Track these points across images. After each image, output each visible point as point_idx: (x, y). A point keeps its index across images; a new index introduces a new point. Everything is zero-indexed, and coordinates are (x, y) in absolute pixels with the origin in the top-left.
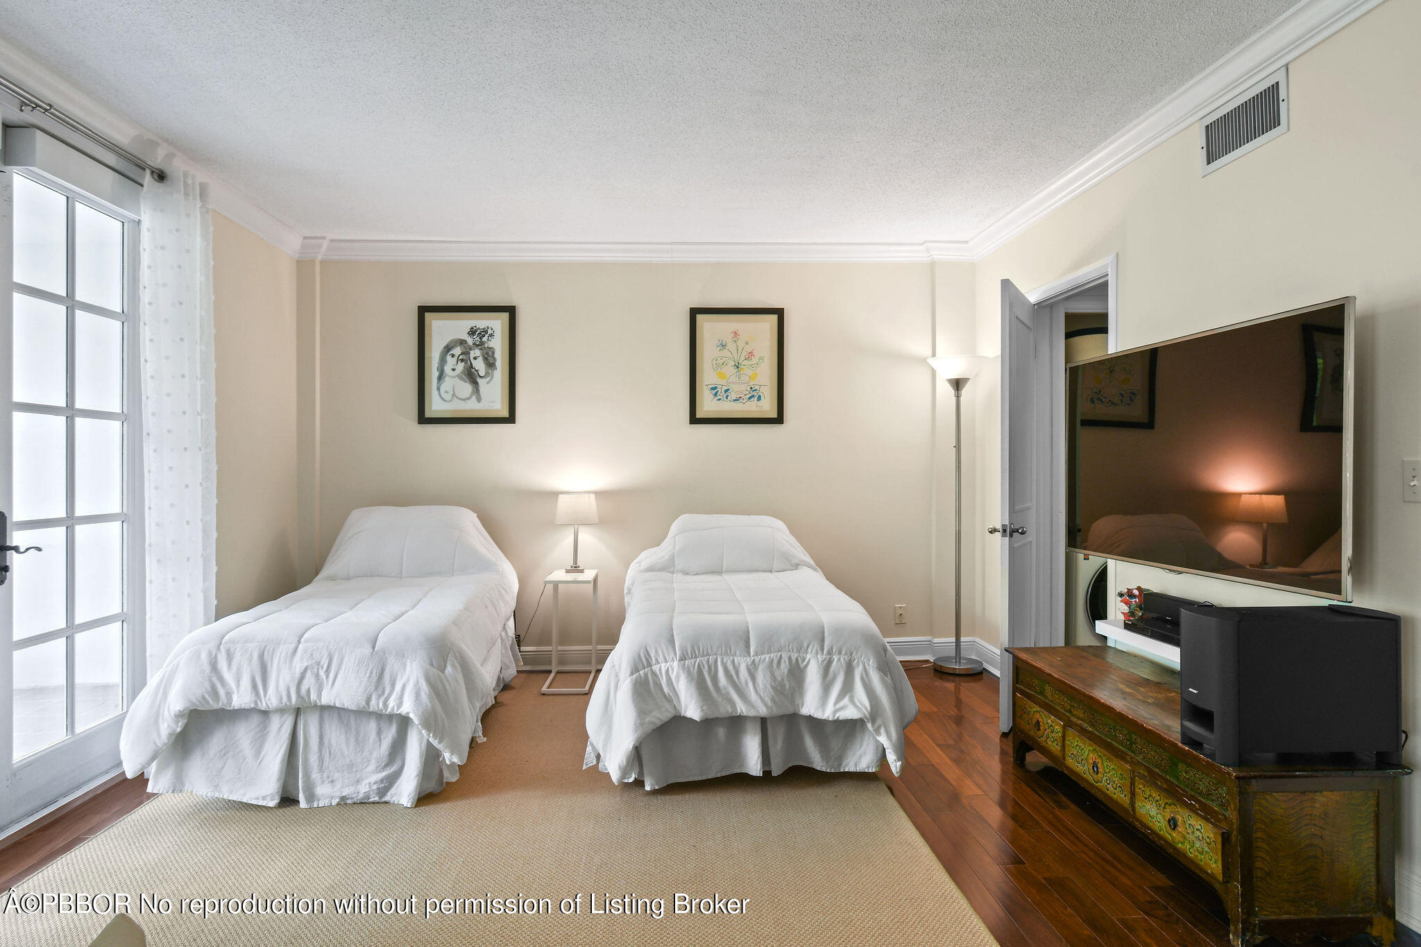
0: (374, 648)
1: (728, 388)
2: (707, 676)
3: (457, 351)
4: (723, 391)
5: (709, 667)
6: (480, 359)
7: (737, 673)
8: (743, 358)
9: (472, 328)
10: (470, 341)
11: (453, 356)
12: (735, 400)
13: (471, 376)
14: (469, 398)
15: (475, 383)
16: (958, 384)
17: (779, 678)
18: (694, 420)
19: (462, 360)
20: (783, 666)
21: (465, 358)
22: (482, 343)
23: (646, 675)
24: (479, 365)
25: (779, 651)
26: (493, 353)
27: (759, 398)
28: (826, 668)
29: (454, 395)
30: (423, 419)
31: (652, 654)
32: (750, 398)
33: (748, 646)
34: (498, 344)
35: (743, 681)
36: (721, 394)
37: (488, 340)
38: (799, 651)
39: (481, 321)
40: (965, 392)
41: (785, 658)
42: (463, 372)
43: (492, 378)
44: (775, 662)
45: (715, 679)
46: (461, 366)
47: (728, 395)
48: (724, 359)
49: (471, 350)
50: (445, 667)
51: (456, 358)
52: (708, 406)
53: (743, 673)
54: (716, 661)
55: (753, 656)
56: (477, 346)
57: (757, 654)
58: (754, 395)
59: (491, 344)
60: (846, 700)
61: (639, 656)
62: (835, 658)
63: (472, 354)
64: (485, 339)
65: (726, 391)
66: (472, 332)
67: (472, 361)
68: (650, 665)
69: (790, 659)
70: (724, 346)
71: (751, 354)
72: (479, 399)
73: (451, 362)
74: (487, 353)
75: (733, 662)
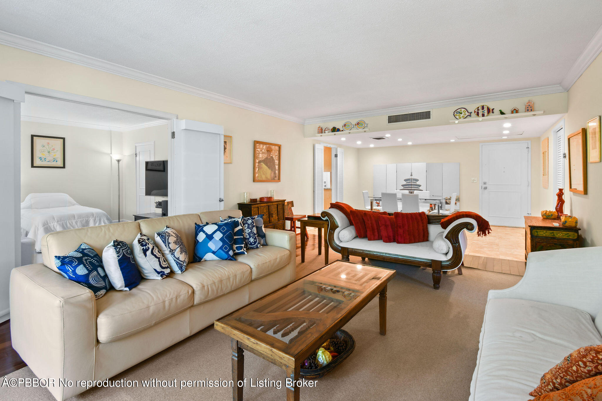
2: (64, 225)
5: (65, 223)
7: (72, 223)
8: (51, 149)
12: (48, 161)
16: (119, 161)
17: (83, 223)
18: (33, 166)
20: (84, 221)
23: (47, 226)
25: (83, 218)
27: (57, 161)
28: (95, 220)
31: (49, 222)
33: (75, 218)
36: (43, 159)
38: (88, 218)
40: (120, 163)
41: (84, 219)
44: (82, 221)
45: (66, 225)
48: (44, 150)
52: (37, 163)
53: (74, 223)
54: (67, 222)
57: (77, 219)
58: (55, 160)
61: (45, 222)
62: (97, 218)
65: (45, 159)
68: (48, 224)
69: (86, 219)
70: (44, 146)
71: (54, 149)
75: (71, 221)
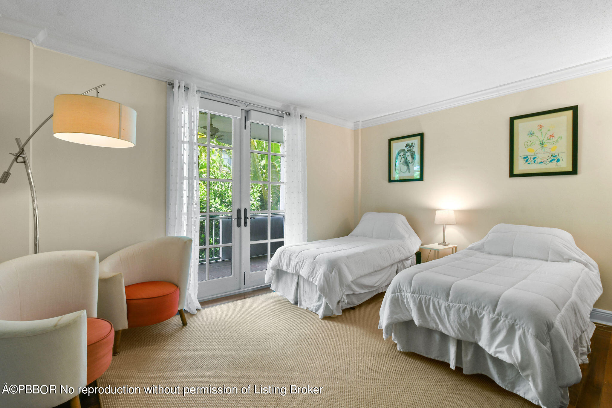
0: (314, 260)
1: (535, 156)
2: (423, 304)
3: (402, 154)
4: (532, 158)
5: (426, 302)
6: (410, 156)
7: (440, 308)
8: (546, 138)
9: (407, 144)
10: (406, 149)
11: (400, 156)
12: (539, 163)
13: (407, 163)
14: (406, 172)
15: (408, 166)
17: (463, 319)
18: (512, 175)
19: (403, 157)
20: (466, 313)
21: (404, 157)
22: (410, 150)
23: (398, 296)
24: (409, 158)
25: (466, 304)
26: (415, 153)
27: (558, 160)
28: (494, 324)
29: (400, 171)
30: (390, 181)
31: (402, 286)
32: (551, 161)
33: (448, 295)
34: (417, 149)
35: (443, 314)
36: (531, 160)
37: (413, 148)
38: (478, 307)
39: (410, 141)
41: (468, 309)
42: (404, 162)
43: (414, 163)
44: (462, 309)
45: (428, 308)
46: (403, 159)
47: (535, 161)
48: (532, 142)
49: (406, 153)
50: (332, 272)
51: (401, 156)
52: (520, 167)
53: (443, 310)
54: (430, 299)
55: (450, 302)
56: (409, 151)
57: (452, 302)
58: (555, 158)
59: (414, 150)
60: (504, 349)
61: (396, 286)
62: (502, 319)
63: (407, 155)
64: (411, 148)
65: (534, 159)
66: (407, 146)
67: (407, 157)
68: (400, 292)
69: (471, 310)
70: (532, 134)
71: (552, 136)
72: (409, 172)
73: (399, 158)
74: (412, 154)
75: (438, 302)
